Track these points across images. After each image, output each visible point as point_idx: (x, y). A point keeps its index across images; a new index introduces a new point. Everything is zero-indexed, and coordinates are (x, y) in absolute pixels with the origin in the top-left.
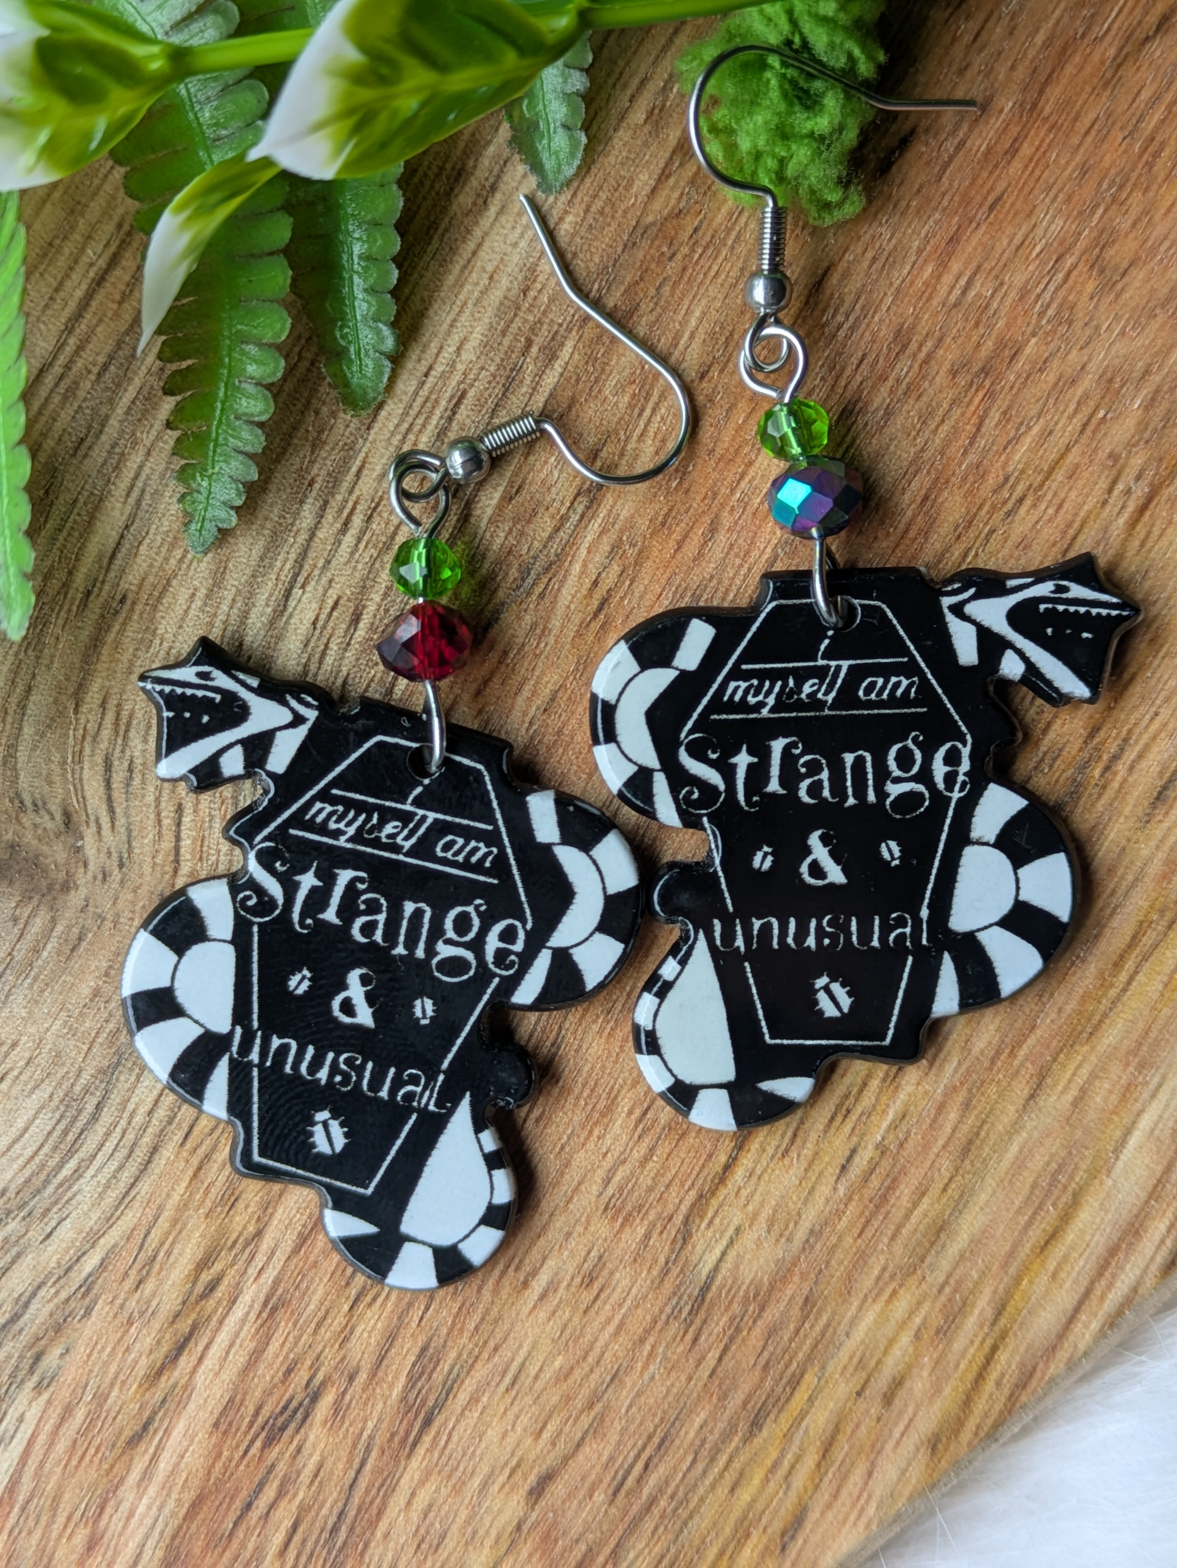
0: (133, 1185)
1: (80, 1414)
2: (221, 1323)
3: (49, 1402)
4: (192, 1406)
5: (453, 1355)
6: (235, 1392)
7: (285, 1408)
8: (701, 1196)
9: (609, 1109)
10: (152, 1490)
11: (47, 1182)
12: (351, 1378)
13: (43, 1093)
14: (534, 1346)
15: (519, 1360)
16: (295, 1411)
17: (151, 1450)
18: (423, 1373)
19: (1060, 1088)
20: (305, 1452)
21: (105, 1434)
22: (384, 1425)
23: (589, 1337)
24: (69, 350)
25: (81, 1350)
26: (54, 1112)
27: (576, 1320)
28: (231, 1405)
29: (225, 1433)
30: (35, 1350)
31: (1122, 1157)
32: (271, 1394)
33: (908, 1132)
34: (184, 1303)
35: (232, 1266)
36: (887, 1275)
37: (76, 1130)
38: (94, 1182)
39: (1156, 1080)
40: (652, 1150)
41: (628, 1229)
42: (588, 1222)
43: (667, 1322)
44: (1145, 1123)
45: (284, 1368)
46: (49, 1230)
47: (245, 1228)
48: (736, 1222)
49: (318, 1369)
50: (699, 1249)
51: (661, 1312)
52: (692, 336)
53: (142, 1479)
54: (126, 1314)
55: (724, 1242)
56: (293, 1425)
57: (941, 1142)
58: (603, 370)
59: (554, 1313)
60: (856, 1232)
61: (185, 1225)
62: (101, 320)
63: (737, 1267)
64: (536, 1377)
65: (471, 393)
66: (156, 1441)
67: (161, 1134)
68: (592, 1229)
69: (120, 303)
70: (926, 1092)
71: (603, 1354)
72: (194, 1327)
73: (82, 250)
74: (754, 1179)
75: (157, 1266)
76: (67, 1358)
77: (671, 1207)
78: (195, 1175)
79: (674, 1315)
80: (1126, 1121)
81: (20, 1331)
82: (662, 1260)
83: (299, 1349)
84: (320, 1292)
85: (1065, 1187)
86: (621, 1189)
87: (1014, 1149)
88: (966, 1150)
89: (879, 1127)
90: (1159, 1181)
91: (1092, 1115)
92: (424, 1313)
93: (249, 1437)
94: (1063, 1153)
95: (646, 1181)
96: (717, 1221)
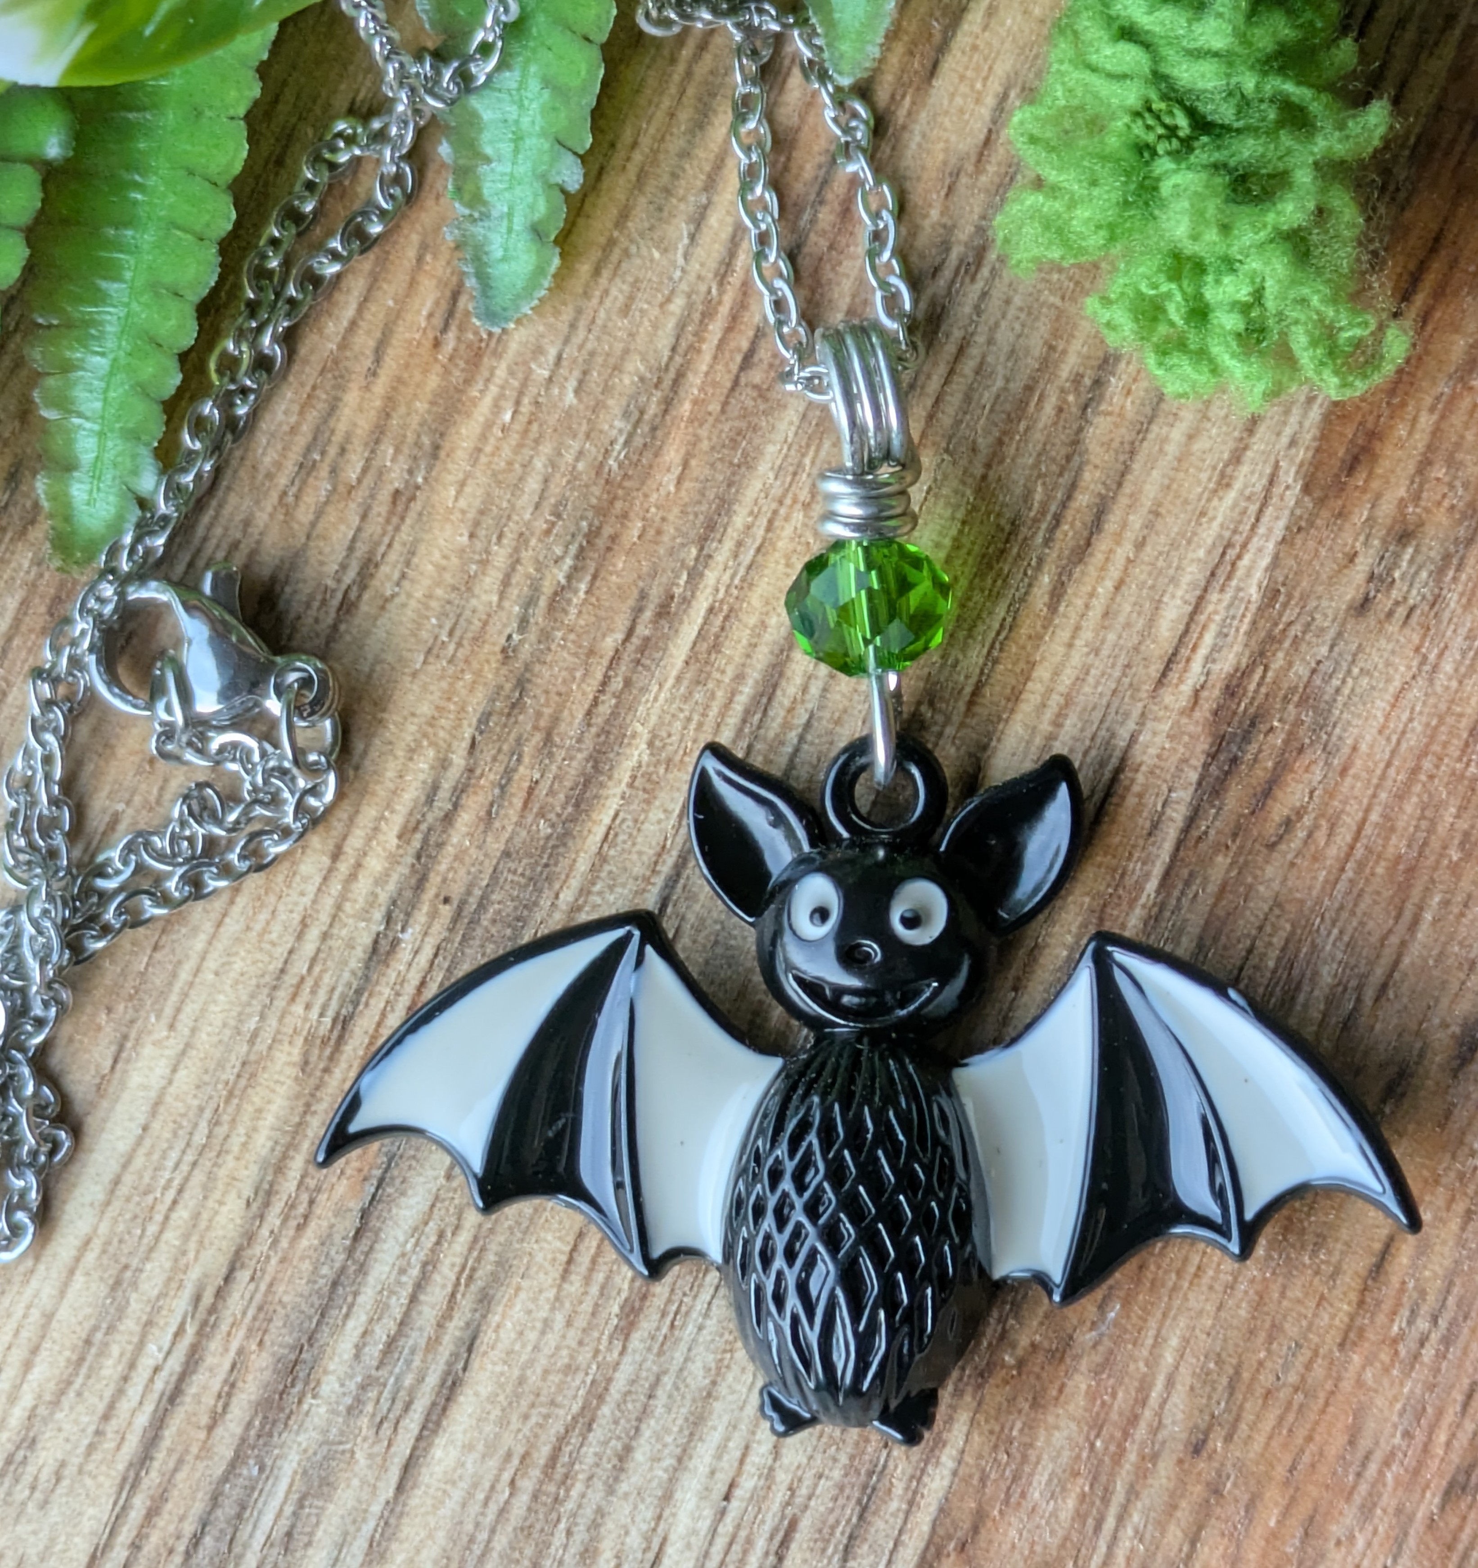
24: (135, 1515)
52: (1170, 1383)
58: (1025, 1458)
62: (180, 1462)
65: (805, 1524)
69: (210, 1428)
73: (141, 1345)
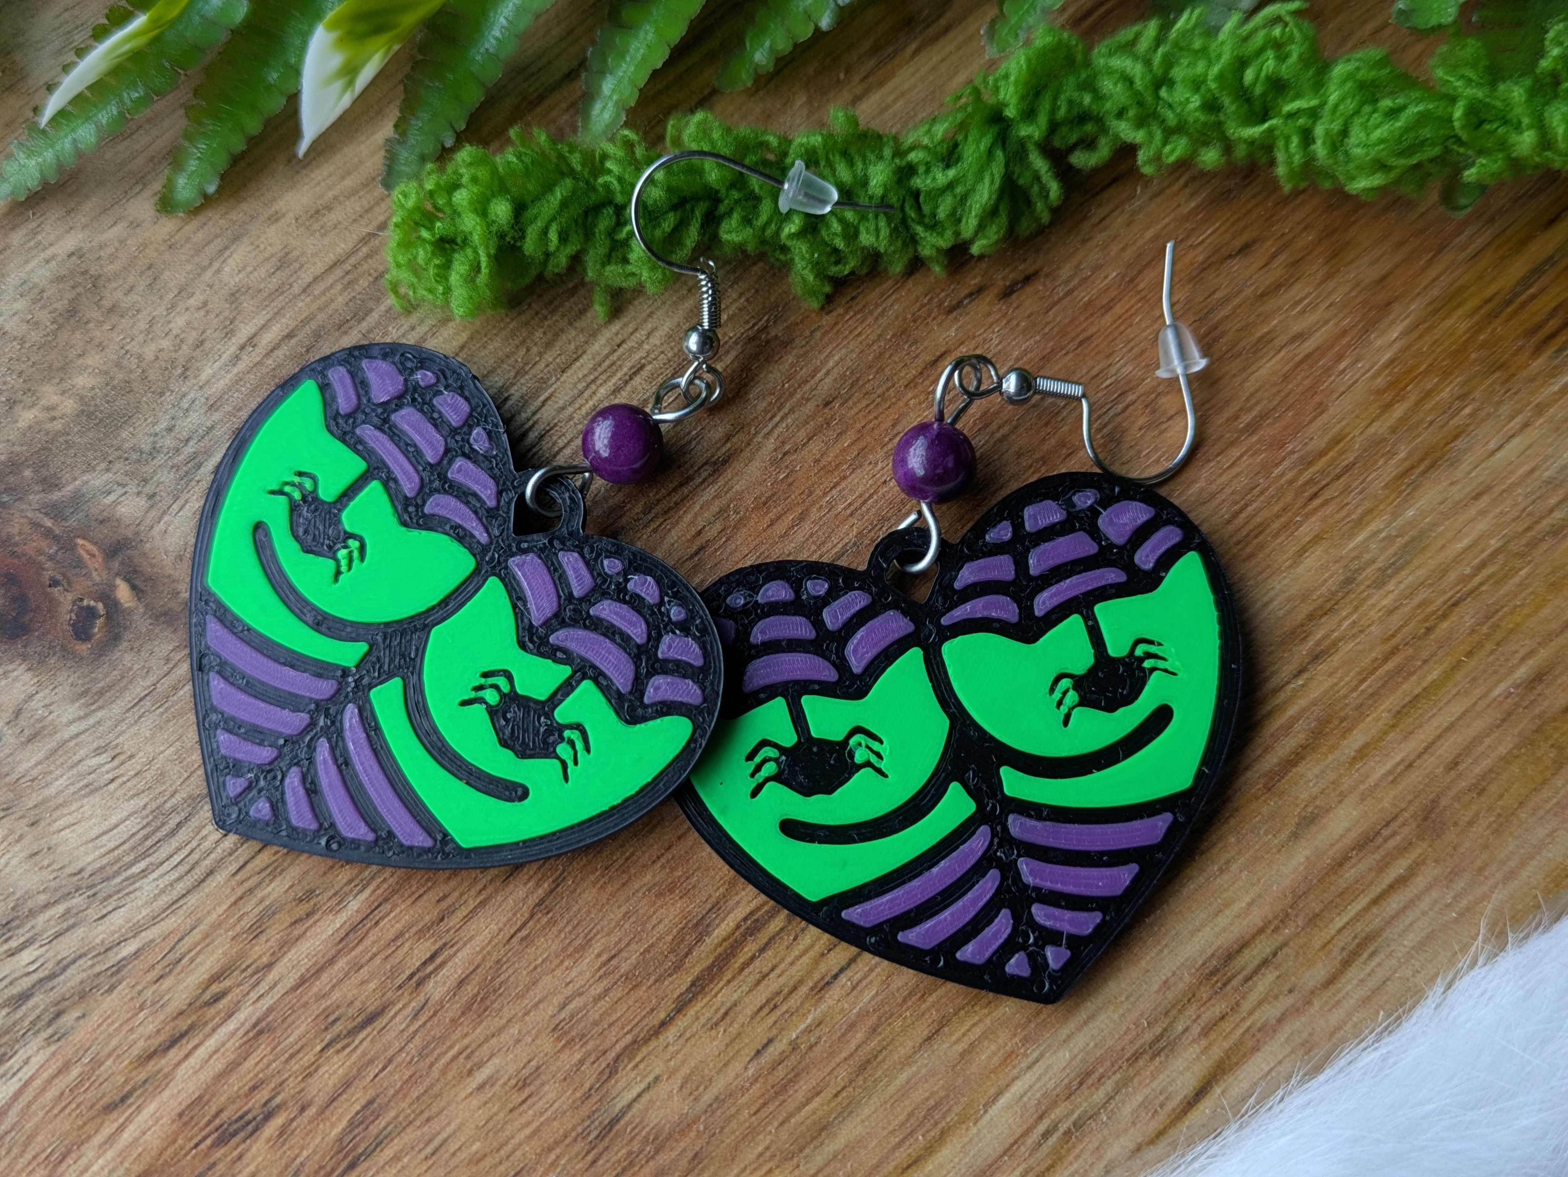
0: (184, 896)
1: (75, 1072)
2: (214, 1030)
3: (54, 1054)
4: (167, 1093)
5: (392, 1114)
6: (206, 1091)
7: (241, 1117)
8: (635, 1042)
9: (582, 949)
10: (110, 1155)
11: (117, 873)
12: (303, 1109)
13: (140, 802)
14: (459, 1128)
15: (444, 1135)
16: (248, 1123)
17: (121, 1120)
18: (362, 1123)
19: (954, 1038)
20: (245, 1161)
21: (89, 1095)
22: (317, 1157)
23: (508, 1133)
25: (95, 1018)
26: (143, 818)
27: (502, 1115)
28: (199, 1102)
29: (186, 1124)
30: (59, 1007)
31: (990, 1112)
32: (233, 1102)
33: (820, 1038)
34: (190, 1005)
35: (238, 985)
36: (768, 1154)
37: (155, 838)
38: (154, 885)
39: (1035, 1055)
40: (607, 991)
41: (567, 1052)
42: (537, 1036)
43: (575, 1140)
44: (1017, 1088)
45: (251, 1084)
46: (105, 912)
47: (260, 957)
48: (657, 1071)
49: (278, 1093)
50: (620, 1085)
51: (573, 1129)
53: (106, 1142)
54: (141, 1000)
55: (643, 1086)
56: (242, 1135)
57: (844, 1054)
59: (486, 1103)
60: (754, 1109)
61: (213, 941)
63: (647, 1110)
64: (454, 1154)
66: (127, 1114)
67: (220, 862)
68: (538, 1042)
70: (843, 1010)
71: (514, 1151)
72: (191, 1028)
74: (682, 1040)
75: (179, 968)
76: (82, 1022)
77: (607, 1044)
78: (235, 903)
79: (583, 1135)
80: (1002, 1083)
81: (52, 989)
82: (587, 1085)
83: (269, 1072)
84: (302, 1029)
85: (936, 1124)
86: (572, 1017)
87: (903, 1077)
88: (863, 1068)
89: (797, 1027)
90: (1016, 1142)
91: (974, 1068)
92: (381, 1071)
93: (203, 1133)
94: (942, 1094)
95: (594, 1015)
96: (642, 1066)
